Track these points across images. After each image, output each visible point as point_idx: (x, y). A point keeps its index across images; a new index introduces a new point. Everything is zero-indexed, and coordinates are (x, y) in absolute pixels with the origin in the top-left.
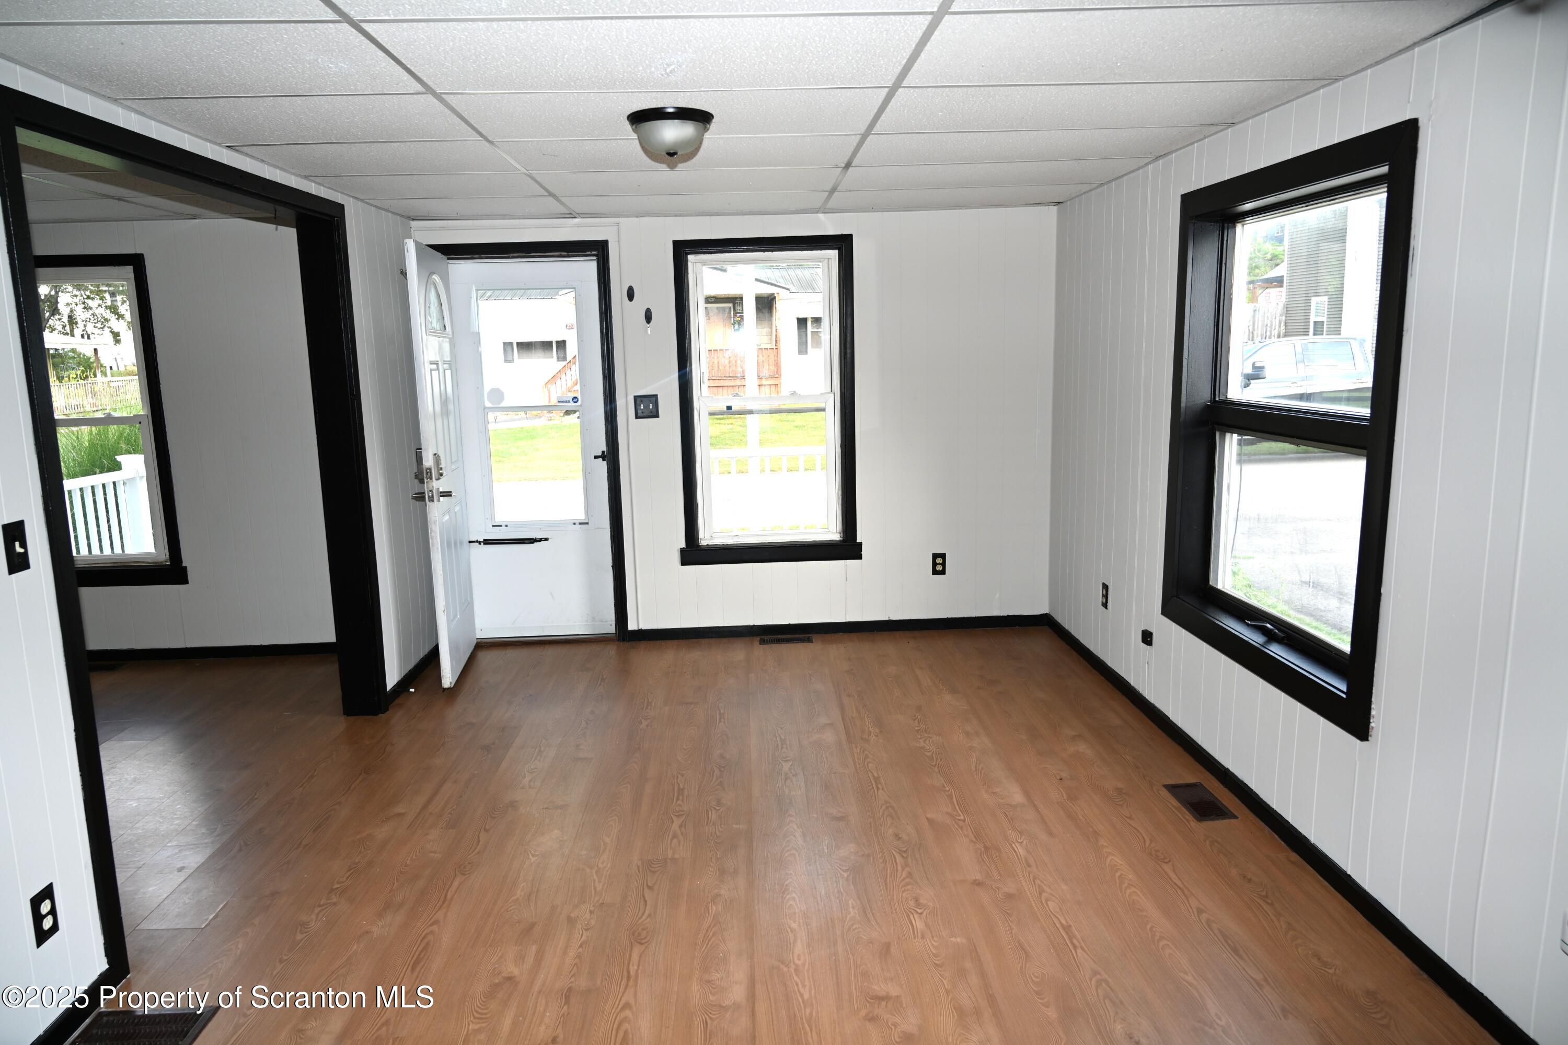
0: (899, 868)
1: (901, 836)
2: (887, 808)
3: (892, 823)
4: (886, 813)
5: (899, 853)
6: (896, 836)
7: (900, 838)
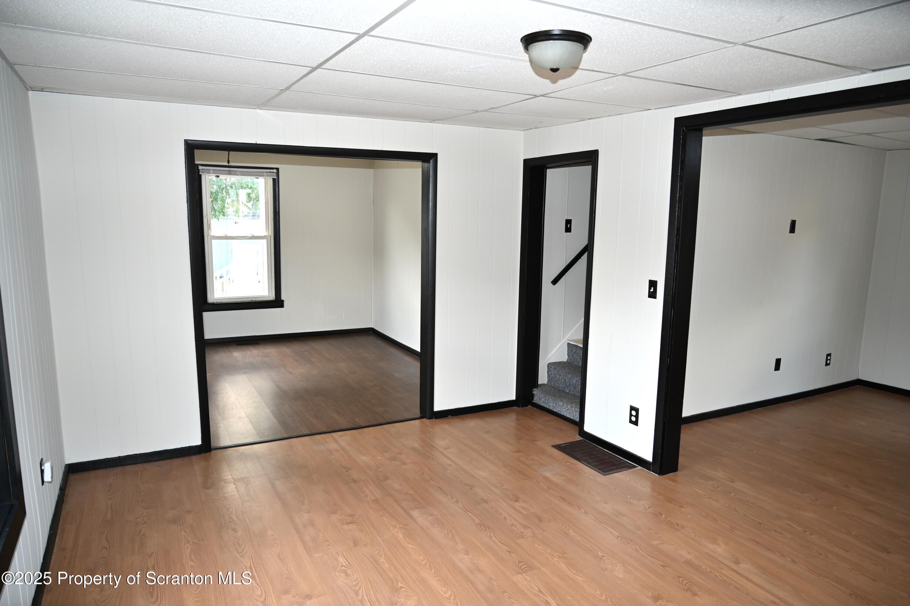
0: (234, 513)
1: (233, 531)
2: (242, 551)
3: (238, 540)
4: (243, 547)
5: (234, 520)
6: (236, 531)
7: (233, 530)
